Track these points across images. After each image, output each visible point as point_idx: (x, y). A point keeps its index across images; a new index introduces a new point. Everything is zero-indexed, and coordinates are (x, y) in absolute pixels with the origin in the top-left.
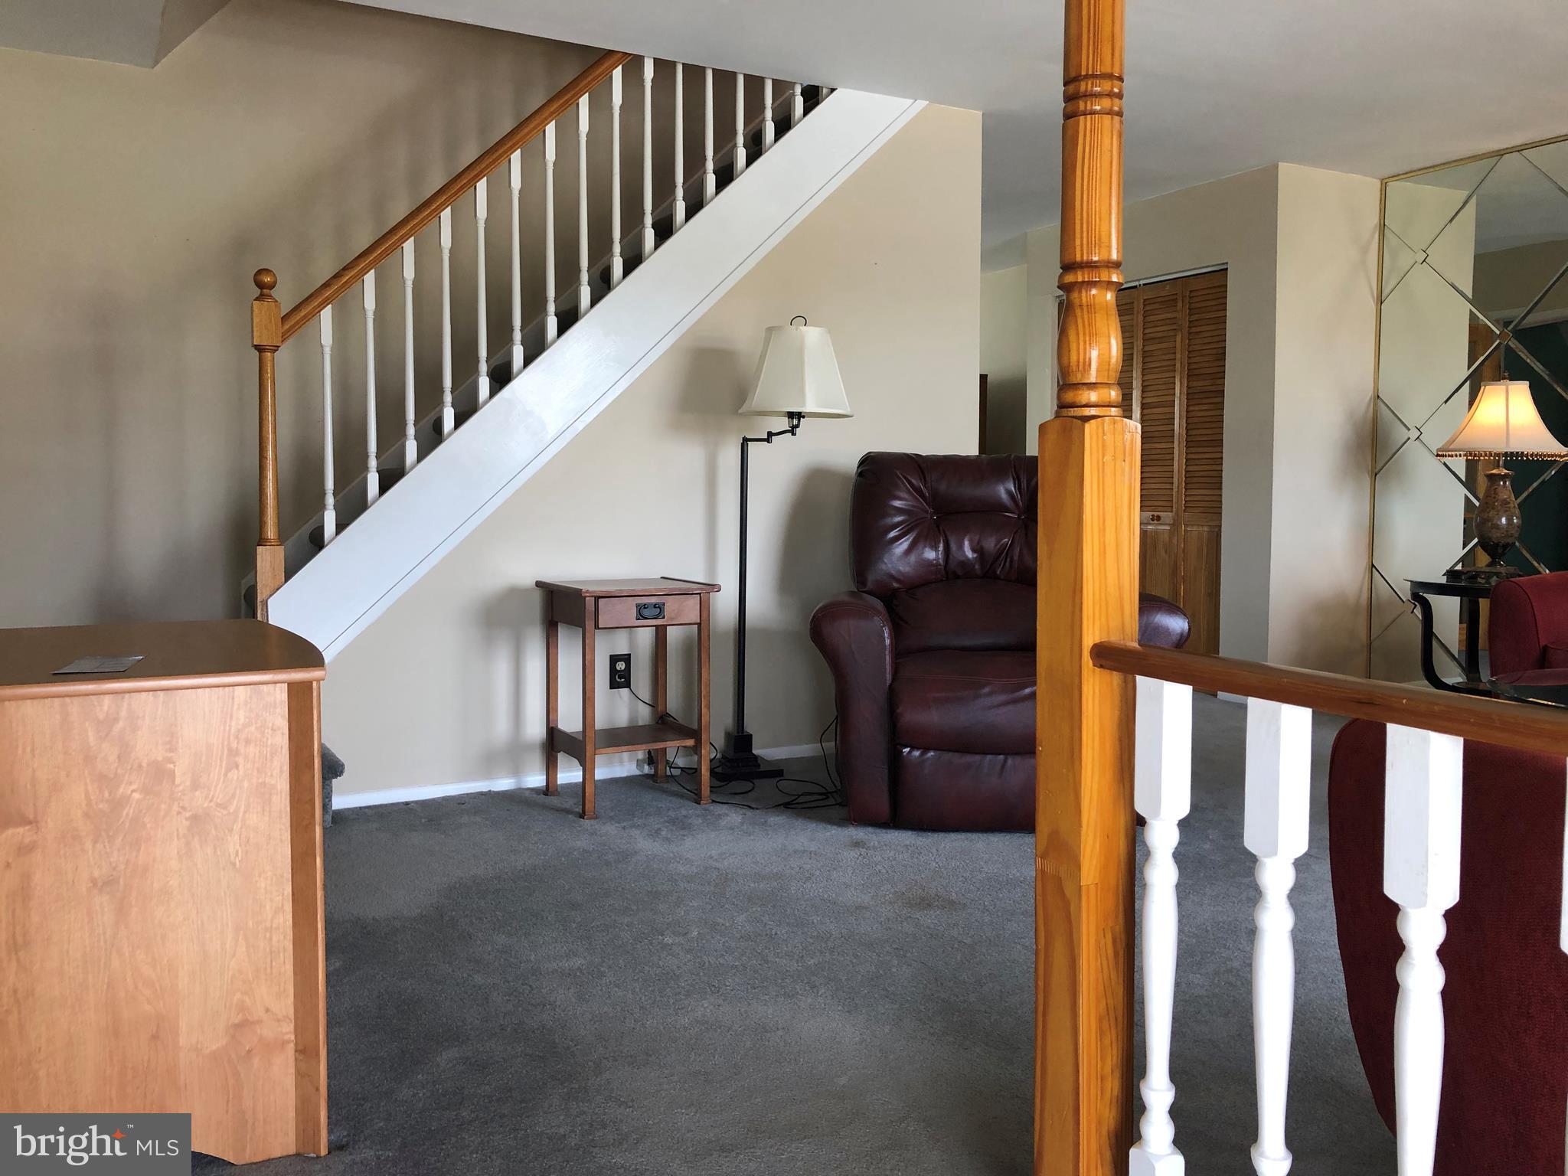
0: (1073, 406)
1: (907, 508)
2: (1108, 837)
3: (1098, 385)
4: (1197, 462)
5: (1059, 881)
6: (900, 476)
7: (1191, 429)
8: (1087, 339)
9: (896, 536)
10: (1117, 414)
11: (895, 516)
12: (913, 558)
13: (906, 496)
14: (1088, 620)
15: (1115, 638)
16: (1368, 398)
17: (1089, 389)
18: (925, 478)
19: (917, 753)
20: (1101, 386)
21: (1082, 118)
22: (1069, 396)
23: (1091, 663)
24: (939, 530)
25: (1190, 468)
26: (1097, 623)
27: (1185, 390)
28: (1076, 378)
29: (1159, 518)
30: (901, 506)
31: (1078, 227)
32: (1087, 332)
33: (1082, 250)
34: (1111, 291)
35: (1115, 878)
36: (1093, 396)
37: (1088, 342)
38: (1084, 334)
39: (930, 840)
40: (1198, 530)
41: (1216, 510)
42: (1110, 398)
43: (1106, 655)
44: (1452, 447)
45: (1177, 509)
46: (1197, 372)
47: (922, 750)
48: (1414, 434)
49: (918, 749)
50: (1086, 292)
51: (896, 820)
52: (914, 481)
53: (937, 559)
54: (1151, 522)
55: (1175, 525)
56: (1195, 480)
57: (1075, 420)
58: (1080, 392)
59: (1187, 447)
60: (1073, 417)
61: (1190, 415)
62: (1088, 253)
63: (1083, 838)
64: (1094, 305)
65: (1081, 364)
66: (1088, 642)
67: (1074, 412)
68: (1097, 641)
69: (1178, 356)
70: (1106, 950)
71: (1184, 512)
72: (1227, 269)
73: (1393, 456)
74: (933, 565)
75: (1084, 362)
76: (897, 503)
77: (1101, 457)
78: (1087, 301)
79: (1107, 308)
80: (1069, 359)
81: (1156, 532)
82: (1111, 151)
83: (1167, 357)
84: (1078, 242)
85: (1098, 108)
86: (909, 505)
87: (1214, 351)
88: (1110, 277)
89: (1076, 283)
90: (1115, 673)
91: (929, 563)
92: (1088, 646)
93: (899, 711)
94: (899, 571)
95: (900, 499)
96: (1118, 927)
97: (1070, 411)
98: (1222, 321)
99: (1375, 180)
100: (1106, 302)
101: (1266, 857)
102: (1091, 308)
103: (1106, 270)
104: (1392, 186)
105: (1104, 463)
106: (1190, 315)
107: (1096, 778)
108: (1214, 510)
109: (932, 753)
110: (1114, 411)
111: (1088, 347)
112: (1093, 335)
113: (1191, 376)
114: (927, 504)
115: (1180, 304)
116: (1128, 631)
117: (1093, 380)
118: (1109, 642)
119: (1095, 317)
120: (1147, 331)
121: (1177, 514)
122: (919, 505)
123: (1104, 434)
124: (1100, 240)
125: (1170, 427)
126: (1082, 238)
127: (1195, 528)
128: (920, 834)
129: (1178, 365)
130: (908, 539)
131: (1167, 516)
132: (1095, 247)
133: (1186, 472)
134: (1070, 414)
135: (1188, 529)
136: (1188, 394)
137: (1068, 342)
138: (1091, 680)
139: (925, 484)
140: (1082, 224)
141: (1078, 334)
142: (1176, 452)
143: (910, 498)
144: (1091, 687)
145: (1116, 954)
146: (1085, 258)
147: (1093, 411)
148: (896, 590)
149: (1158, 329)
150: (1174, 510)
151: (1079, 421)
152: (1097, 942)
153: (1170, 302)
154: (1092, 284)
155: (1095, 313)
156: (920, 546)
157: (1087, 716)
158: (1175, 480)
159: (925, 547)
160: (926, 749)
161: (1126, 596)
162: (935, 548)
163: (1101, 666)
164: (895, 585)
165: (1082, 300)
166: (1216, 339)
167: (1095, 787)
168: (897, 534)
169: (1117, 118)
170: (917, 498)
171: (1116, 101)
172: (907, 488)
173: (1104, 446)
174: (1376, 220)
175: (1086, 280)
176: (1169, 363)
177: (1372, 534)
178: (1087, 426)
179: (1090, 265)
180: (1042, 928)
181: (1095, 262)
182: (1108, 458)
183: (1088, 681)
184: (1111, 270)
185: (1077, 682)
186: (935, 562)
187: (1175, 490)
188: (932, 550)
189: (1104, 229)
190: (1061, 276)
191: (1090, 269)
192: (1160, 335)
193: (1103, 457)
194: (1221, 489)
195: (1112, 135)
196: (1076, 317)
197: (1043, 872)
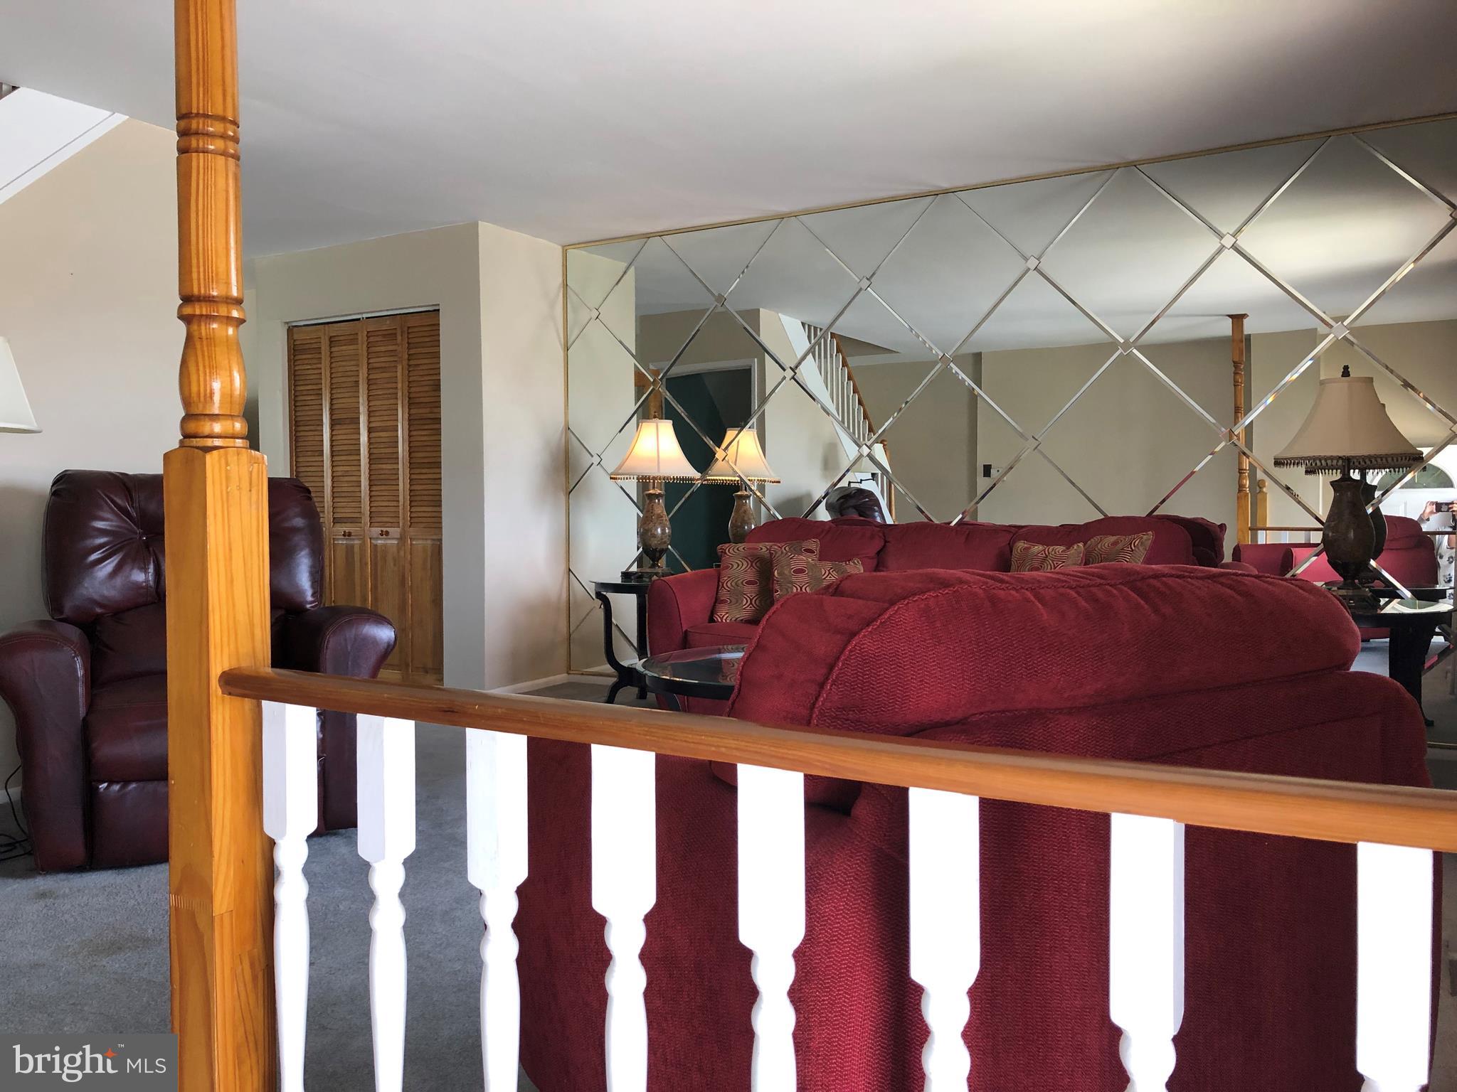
0: (195, 436)
1: (114, 529)
2: (243, 862)
3: (221, 417)
4: (421, 482)
5: (192, 916)
6: (102, 495)
7: (414, 452)
8: (208, 371)
9: (99, 558)
10: (241, 445)
11: (97, 537)
12: (119, 581)
13: (109, 516)
14: (215, 648)
15: (245, 664)
16: (561, 429)
17: (211, 420)
18: (131, 498)
19: (116, 787)
20: (223, 417)
21: (194, 154)
22: (192, 427)
23: (220, 692)
24: (149, 550)
25: (413, 488)
26: (226, 650)
27: (406, 416)
28: (198, 409)
29: (387, 533)
30: (104, 527)
31: (194, 261)
32: (207, 363)
33: (199, 284)
34: (232, 326)
35: (253, 900)
36: (217, 428)
37: (208, 374)
38: (204, 367)
39: (133, 876)
40: (421, 543)
41: (437, 525)
42: (233, 429)
43: (237, 683)
44: (620, 471)
45: (404, 526)
46: (417, 400)
47: (122, 783)
48: (596, 460)
49: (117, 782)
50: (206, 326)
51: (93, 861)
52: (119, 501)
53: (147, 581)
54: (381, 537)
55: (402, 539)
56: (419, 498)
57: (197, 450)
58: (202, 423)
59: (411, 468)
60: (198, 448)
61: (412, 439)
62: (205, 287)
63: (215, 868)
64: (214, 339)
65: (202, 395)
66: (217, 669)
67: (195, 442)
68: (226, 668)
69: (399, 386)
70: (244, 977)
71: (410, 527)
72: (439, 310)
73: (582, 477)
74: (142, 588)
75: (205, 395)
76: (100, 525)
77: (224, 488)
78: (207, 335)
79: (227, 341)
80: (190, 390)
81: (385, 545)
82: (227, 192)
83: (389, 386)
84: (195, 276)
85: (212, 147)
86: (114, 526)
87: (431, 383)
88: (229, 312)
89: (194, 316)
90: (246, 699)
91: (137, 586)
92: (216, 676)
93: (94, 745)
94: (104, 596)
95: (103, 519)
96: (256, 950)
97: (192, 441)
98: (437, 355)
99: (556, 246)
100: (227, 336)
101: (376, 862)
102: (211, 340)
103: (226, 305)
104: (571, 252)
105: (227, 493)
106: (409, 348)
107: (229, 805)
108: (435, 523)
109: (133, 785)
110: (239, 442)
111: (208, 378)
112: (213, 369)
113: (412, 404)
114: (135, 525)
115: (399, 338)
116: (260, 656)
117: (217, 412)
118: (239, 668)
119: (215, 350)
120: (371, 361)
121: (403, 529)
122: (126, 526)
123: (227, 464)
124: (217, 274)
125: (394, 450)
126: (199, 272)
127: (420, 542)
128: (121, 871)
129: (400, 394)
130: (113, 561)
131: (395, 531)
132: (213, 282)
133: (411, 491)
134: (192, 444)
135: (414, 543)
136: (409, 420)
137: (189, 374)
138: (220, 708)
139: (132, 504)
140: (198, 259)
141: (197, 366)
142: (401, 472)
143: (115, 519)
144: (220, 717)
145: (255, 978)
146: (203, 292)
147: (217, 442)
148: (102, 615)
149: (382, 359)
150: (401, 525)
151: (200, 452)
152: (233, 969)
153: (390, 336)
154: (210, 318)
155: (215, 347)
156: (127, 568)
157: (217, 745)
158: (401, 498)
159: (133, 569)
160: (126, 782)
161: (257, 621)
162: (145, 570)
163: (230, 694)
164: (99, 610)
165: (201, 333)
166: (432, 372)
167: (228, 814)
168: (100, 556)
169: (231, 161)
170: (123, 519)
171: (230, 144)
172: (111, 508)
173: (228, 478)
174: (560, 280)
175: (204, 313)
176: (391, 391)
177: (568, 543)
178: (208, 457)
179: (209, 300)
180: (176, 965)
181: (213, 297)
182: (233, 487)
183: (217, 709)
184: (230, 306)
185: (205, 712)
186: (144, 584)
187: (401, 508)
188: (141, 571)
189: (222, 268)
190: (181, 306)
191: (208, 303)
192: (383, 365)
193: (227, 488)
194: (440, 506)
195: (227, 175)
196: (195, 348)
197: (177, 909)
